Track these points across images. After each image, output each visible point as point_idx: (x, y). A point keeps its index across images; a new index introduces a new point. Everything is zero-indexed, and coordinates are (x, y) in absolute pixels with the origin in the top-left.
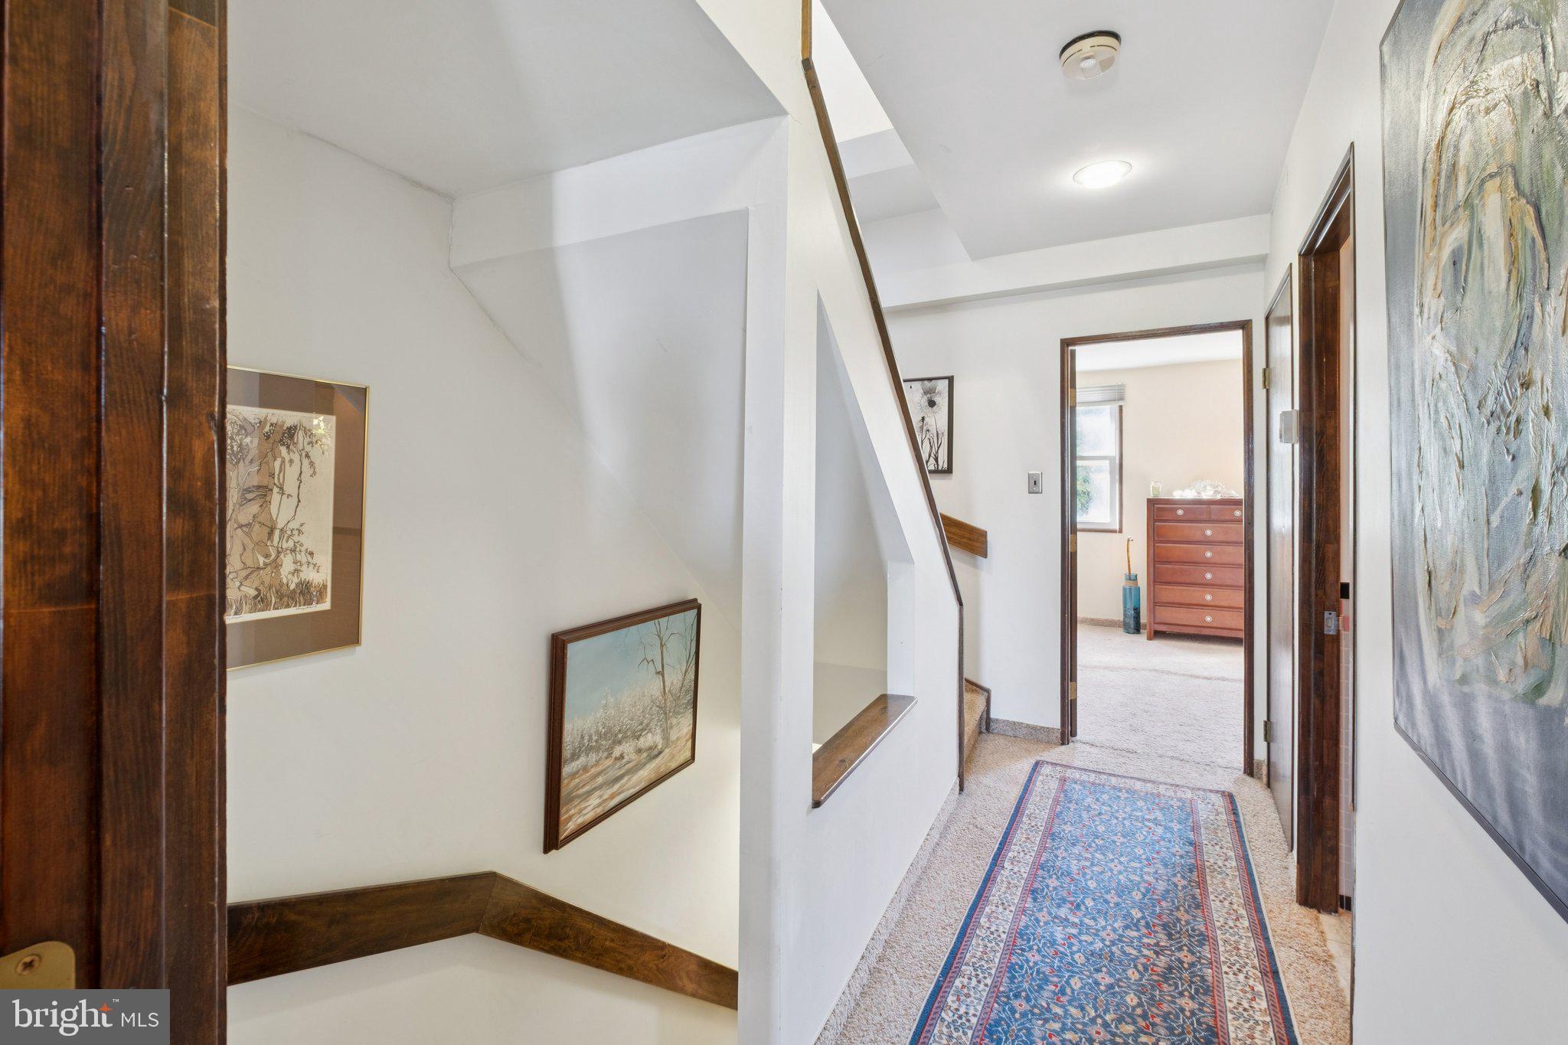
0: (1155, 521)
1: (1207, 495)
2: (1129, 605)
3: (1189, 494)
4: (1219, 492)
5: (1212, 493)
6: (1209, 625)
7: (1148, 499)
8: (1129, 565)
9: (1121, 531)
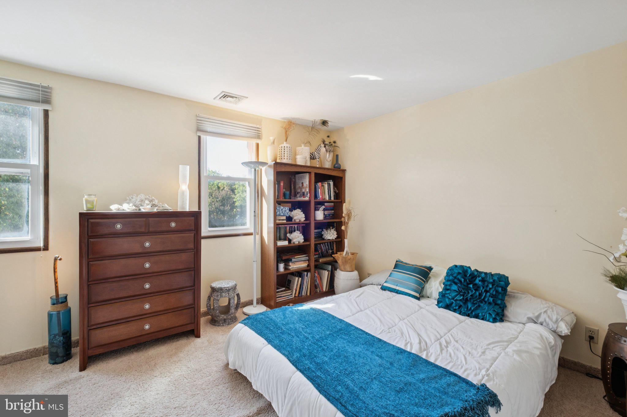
0: (90, 237)
1: (146, 208)
2: (56, 331)
3: (127, 208)
4: (156, 206)
5: (149, 207)
6: (148, 332)
7: (79, 213)
8: (56, 283)
9: (46, 248)
